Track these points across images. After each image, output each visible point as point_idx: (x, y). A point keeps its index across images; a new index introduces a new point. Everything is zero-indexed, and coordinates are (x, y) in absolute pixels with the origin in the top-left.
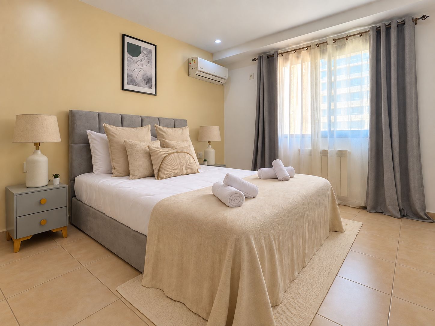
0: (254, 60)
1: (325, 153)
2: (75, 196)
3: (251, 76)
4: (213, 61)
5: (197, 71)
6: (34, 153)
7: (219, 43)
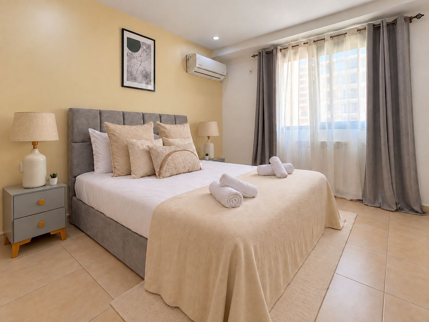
0: (254, 56)
1: (324, 145)
2: (75, 195)
3: (251, 71)
4: (212, 58)
5: (196, 68)
6: (32, 152)
7: (217, 40)
